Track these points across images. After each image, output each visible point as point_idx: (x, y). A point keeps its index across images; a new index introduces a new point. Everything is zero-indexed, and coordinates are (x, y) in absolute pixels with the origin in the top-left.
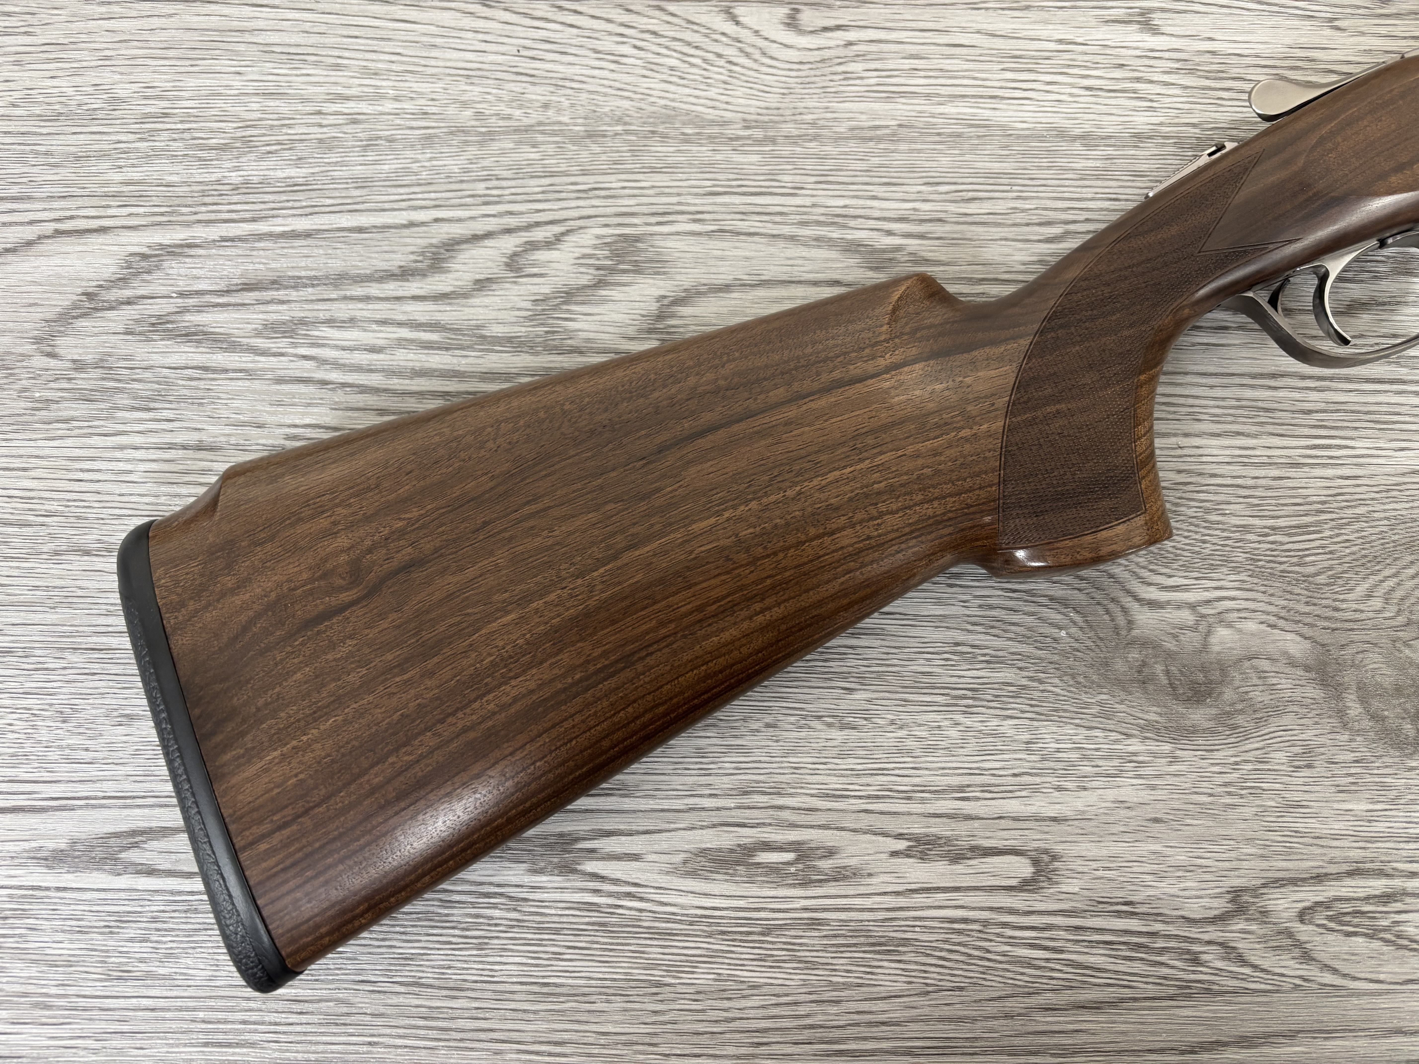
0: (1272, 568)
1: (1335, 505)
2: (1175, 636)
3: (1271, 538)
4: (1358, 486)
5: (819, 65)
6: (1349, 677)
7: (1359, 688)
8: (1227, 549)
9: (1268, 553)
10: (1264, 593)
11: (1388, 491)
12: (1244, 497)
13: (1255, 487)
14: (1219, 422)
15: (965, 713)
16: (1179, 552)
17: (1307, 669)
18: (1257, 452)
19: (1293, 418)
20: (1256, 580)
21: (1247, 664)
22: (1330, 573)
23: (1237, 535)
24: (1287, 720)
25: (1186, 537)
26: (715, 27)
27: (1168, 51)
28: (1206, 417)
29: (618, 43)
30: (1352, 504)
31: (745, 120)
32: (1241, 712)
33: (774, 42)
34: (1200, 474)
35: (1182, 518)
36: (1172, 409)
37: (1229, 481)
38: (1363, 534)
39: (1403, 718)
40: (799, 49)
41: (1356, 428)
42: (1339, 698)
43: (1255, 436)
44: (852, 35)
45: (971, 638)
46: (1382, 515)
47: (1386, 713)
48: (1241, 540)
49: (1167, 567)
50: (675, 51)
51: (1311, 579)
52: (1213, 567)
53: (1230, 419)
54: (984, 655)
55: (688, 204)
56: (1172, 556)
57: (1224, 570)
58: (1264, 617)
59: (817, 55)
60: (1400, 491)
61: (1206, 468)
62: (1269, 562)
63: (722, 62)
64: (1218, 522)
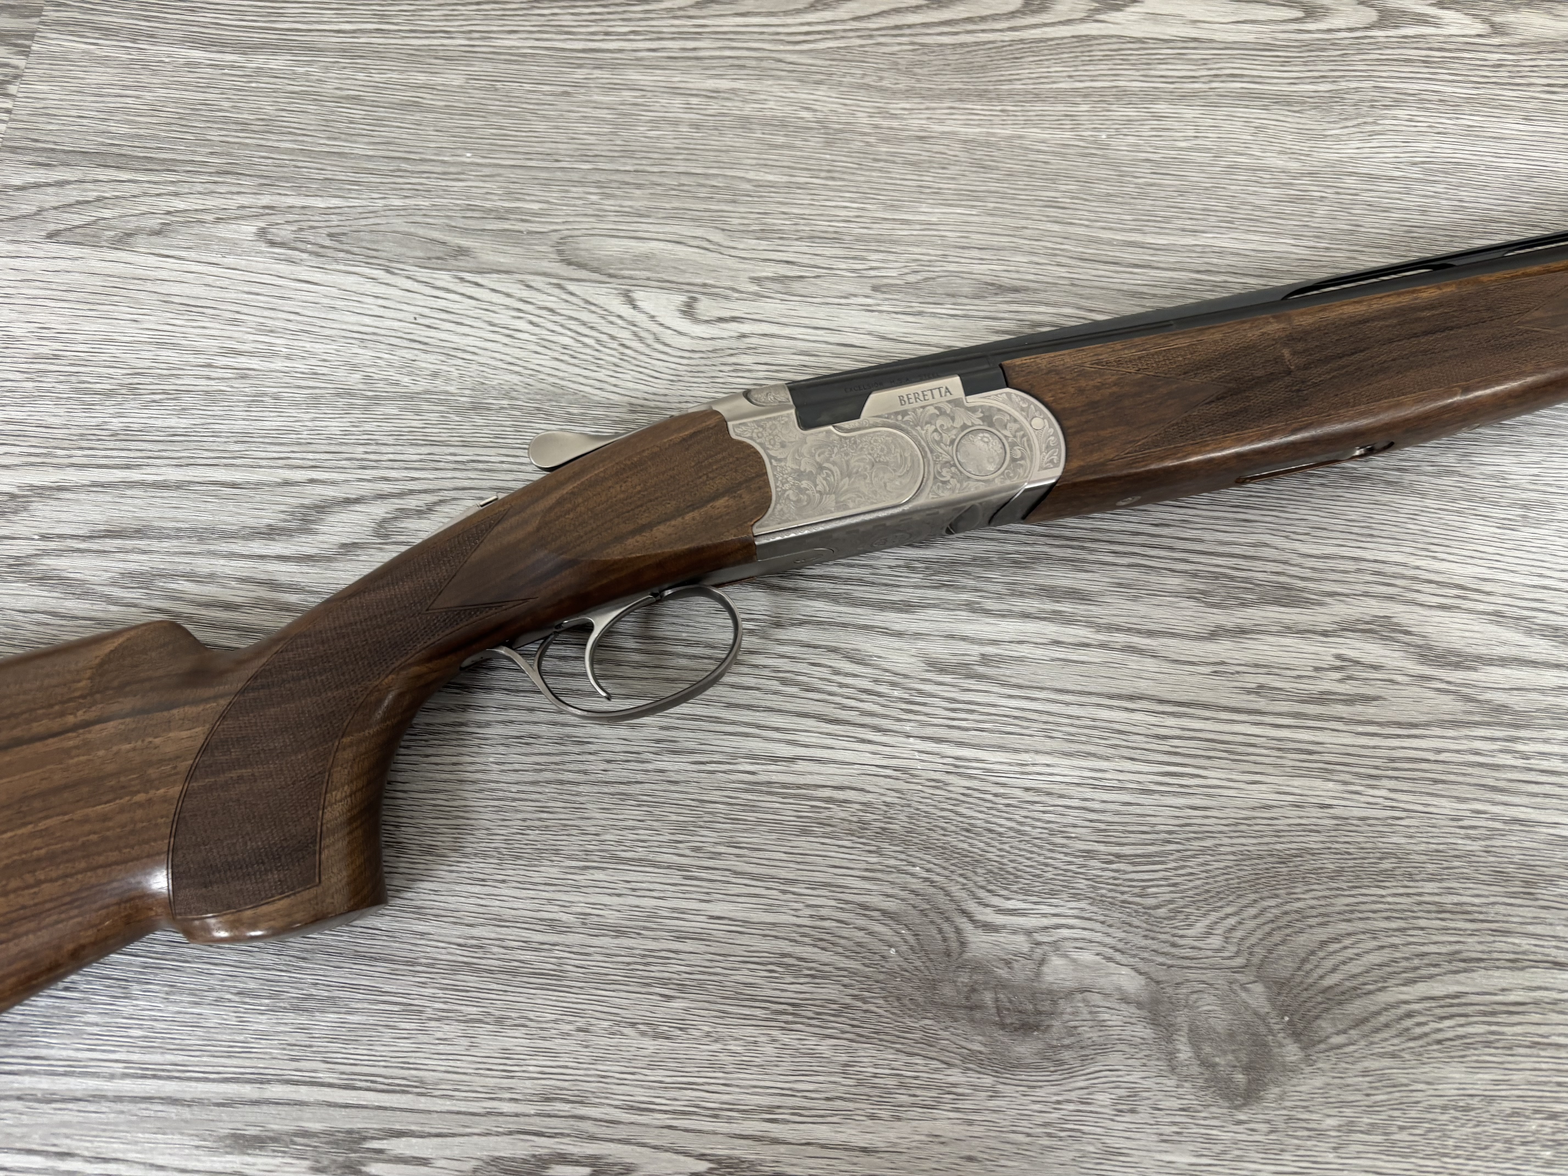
0: (1112, 897)
1: (1183, 835)
2: (1008, 963)
3: (1114, 866)
4: (1207, 817)
5: (711, 355)
6: (1181, 1018)
7: (1191, 1031)
8: (1069, 874)
9: (1111, 881)
10: (1103, 923)
11: (1237, 824)
12: (1091, 821)
13: (1104, 812)
14: (1072, 741)
15: (783, 1029)
16: (1019, 873)
17: (1139, 1005)
18: (1108, 776)
19: (1147, 743)
20: (1095, 909)
21: (1079, 996)
22: (1171, 906)
23: (1080, 860)
24: (1114, 1059)
25: (1028, 859)
26: (611, 309)
28: (1059, 735)
29: (514, 317)
30: (1200, 835)
32: (1068, 1047)
33: (669, 328)
34: (1049, 794)
35: (1026, 838)
36: (1026, 724)
37: (1077, 803)
38: (1208, 868)
39: (1235, 1067)
40: (693, 338)
41: (1209, 758)
42: (1169, 1040)
43: (1107, 758)
44: (746, 328)
45: (798, 950)
46: (1229, 849)
47: (1217, 1060)
48: (1084, 866)
49: (1006, 889)
50: (570, 329)
51: (1151, 911)
52: (1053, 892)
53: (1084, 739)
54: (810, 969)
56: (1012, 877)
57: (1064, 896)
58: (1101, 949)
59: (709, 345)
60: (1249, 825)
61: (1056, 788)
62: (1110, 890)
63: (615, 345)
64: (1063, 846)
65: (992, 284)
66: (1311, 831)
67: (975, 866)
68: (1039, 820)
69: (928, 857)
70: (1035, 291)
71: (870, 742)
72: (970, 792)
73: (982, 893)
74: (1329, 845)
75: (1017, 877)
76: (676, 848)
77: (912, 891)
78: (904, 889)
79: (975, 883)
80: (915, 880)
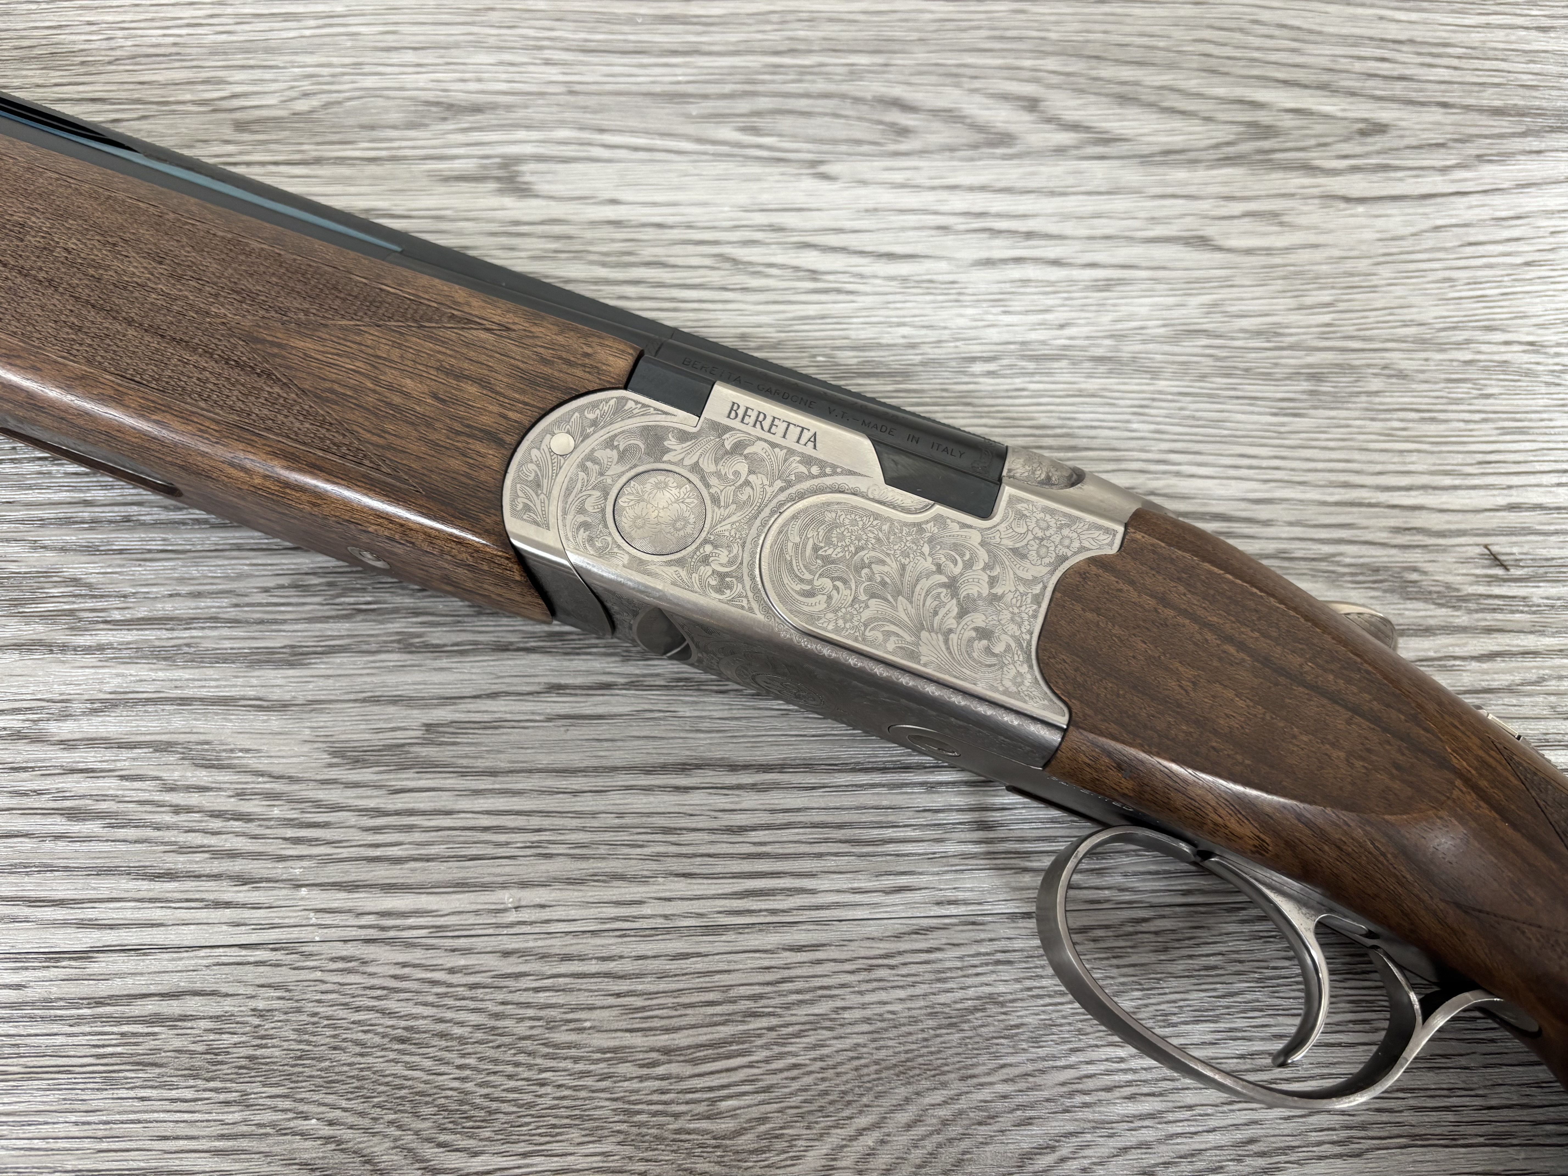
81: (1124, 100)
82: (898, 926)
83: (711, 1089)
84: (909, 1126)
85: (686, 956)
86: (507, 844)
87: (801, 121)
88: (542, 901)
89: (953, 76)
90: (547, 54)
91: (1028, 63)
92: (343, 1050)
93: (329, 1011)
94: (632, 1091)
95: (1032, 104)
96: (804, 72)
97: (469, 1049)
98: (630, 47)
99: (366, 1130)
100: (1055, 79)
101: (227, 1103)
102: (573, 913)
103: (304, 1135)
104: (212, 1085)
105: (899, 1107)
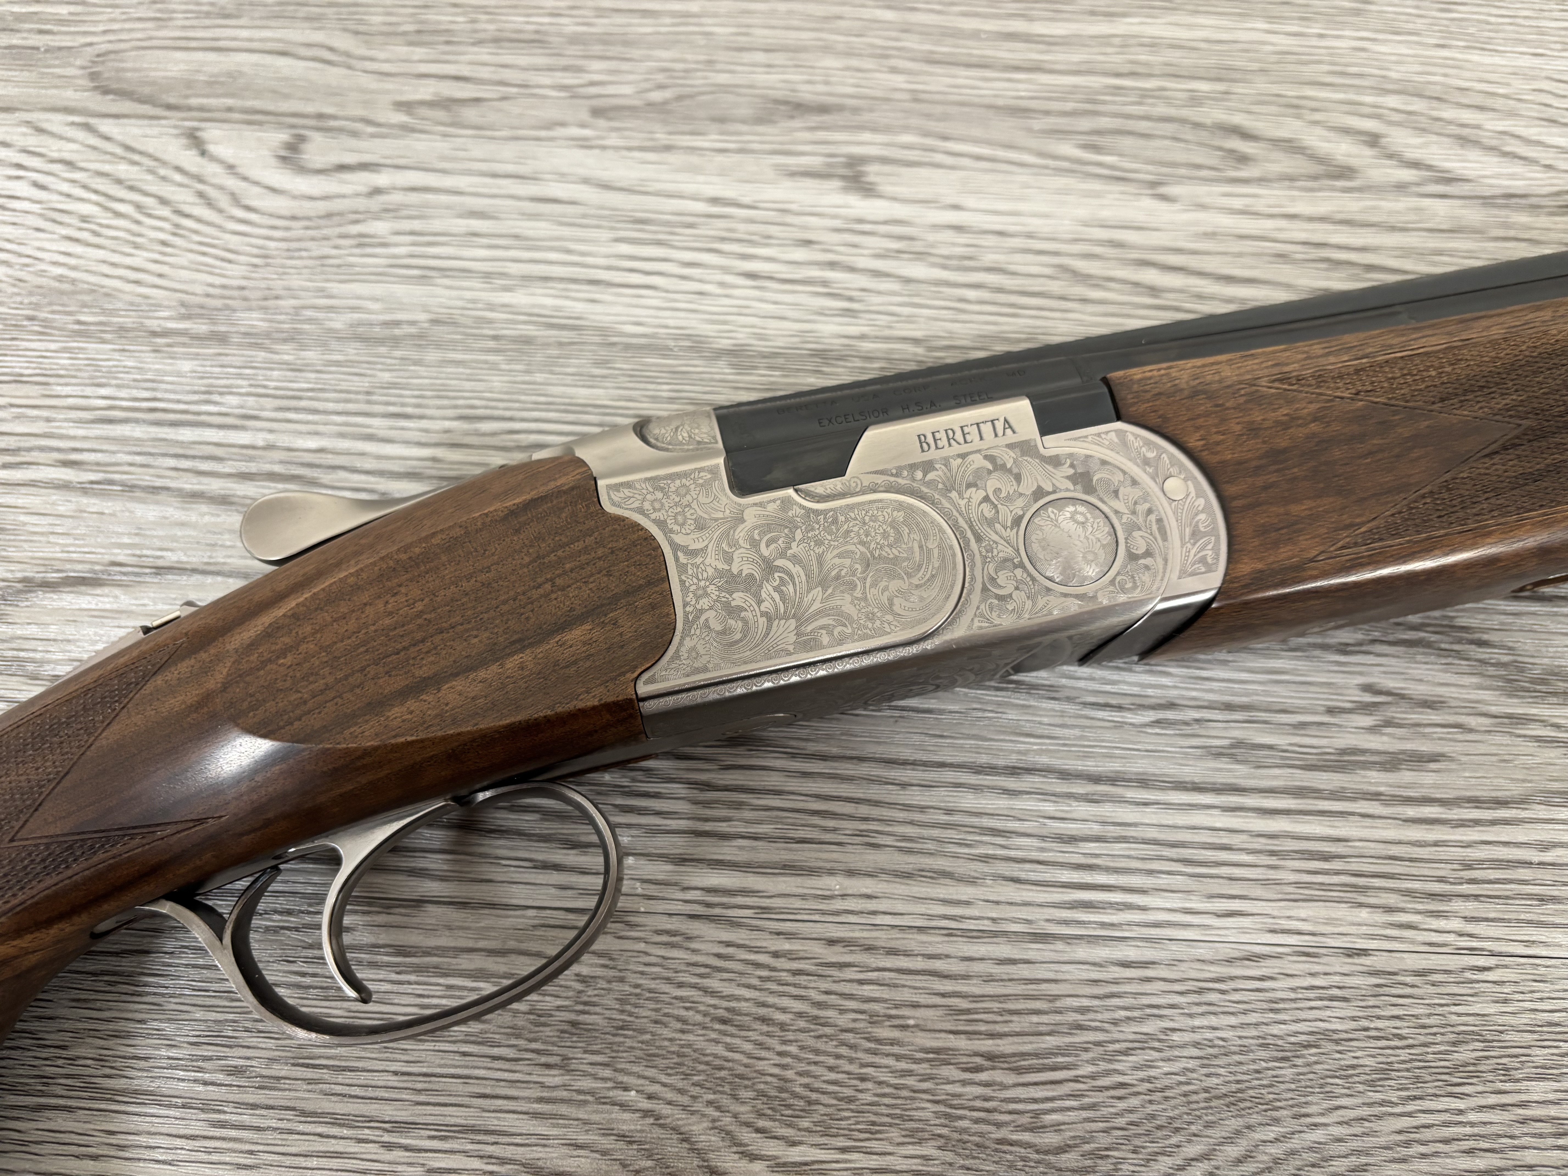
0: (981, 1135)
1: (1107, 1016)
3: (984, 1076)
4: (1148, 980)
5: (322, 222)
8: (905, 1093)
9: (978, 1104)
11: (1200, 991)
12: (943, 995)
13: (966, 977)
14: (910, 851)
16: (814, 1096)
18: (974, 911)
19: (1042, 850)
20: (949, 1156)
22: (1087, 1147)
23: (923, 1068)
26: (165, 157)
27: (885, 223)
28: (889, 840)
29: (10, 178)
30: (1136, 1014)
31: (183, 304)
33: (257, 183)
34: (869, 949)
35: (828, 1030)
36: (831, 823)
37: (919, 964)
38: (1152, 1072)
40: (295, 197)
41: (1150, 872)
43: (972, 881)
44: (382, 179)
46: (1187, 1037)
48: (931, 1078)
49: (790, 1126)
50: (96, 192)
51: (1051, 1158)
52: (874, 1130)
53: (932, 846)
55: (61, 437)
56: (802, 1103)
57: (895, 1134)
59: (322, 207)
60: (1223, 992)
61: (881, 938)
62: (977, 1121)
63: (165, 212)
64: (893, 1042)
65: (786, 103)
66: (1332, 999)
67: (734, 1087)
68: (850, 997)
69: (650, 1073)
70: (856, 110)
71: (557, 867)
72: (730, 950)
73: (747, 1136)
74: (1365, 1023)
75: (810, 1103)
76: (200, 1070)
77: (622, 1136)
78: (607, 1132)
79: (735, 1116)
80: (627, 1116)
81: (1464, 141)
82: (1227, 951)
83: (1035, 1101)
84: (1239, 1161)
85: (1013, 962)
86: (835, 830)
87: (1141, 142)
88: (868, 891)
89: (1295, 108)
90: (893, 62)
91: (1368, 99)
92: (666, 1025)
93: (653, 985)
94: (954, 1095)
95: (1373, 140)
96: (1144, 95)
97: (790, 1036)
98: (974, 60)
99: (684, 1108)
100: (1396, 117)
101: (548, 1066)
102: (900, 907)
103: (623, 1106)
104: (534, 1046)
105: (1229, 1140)
